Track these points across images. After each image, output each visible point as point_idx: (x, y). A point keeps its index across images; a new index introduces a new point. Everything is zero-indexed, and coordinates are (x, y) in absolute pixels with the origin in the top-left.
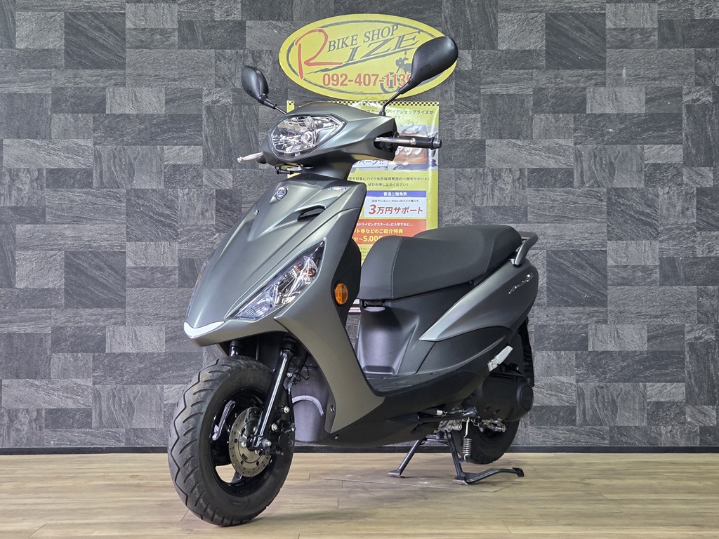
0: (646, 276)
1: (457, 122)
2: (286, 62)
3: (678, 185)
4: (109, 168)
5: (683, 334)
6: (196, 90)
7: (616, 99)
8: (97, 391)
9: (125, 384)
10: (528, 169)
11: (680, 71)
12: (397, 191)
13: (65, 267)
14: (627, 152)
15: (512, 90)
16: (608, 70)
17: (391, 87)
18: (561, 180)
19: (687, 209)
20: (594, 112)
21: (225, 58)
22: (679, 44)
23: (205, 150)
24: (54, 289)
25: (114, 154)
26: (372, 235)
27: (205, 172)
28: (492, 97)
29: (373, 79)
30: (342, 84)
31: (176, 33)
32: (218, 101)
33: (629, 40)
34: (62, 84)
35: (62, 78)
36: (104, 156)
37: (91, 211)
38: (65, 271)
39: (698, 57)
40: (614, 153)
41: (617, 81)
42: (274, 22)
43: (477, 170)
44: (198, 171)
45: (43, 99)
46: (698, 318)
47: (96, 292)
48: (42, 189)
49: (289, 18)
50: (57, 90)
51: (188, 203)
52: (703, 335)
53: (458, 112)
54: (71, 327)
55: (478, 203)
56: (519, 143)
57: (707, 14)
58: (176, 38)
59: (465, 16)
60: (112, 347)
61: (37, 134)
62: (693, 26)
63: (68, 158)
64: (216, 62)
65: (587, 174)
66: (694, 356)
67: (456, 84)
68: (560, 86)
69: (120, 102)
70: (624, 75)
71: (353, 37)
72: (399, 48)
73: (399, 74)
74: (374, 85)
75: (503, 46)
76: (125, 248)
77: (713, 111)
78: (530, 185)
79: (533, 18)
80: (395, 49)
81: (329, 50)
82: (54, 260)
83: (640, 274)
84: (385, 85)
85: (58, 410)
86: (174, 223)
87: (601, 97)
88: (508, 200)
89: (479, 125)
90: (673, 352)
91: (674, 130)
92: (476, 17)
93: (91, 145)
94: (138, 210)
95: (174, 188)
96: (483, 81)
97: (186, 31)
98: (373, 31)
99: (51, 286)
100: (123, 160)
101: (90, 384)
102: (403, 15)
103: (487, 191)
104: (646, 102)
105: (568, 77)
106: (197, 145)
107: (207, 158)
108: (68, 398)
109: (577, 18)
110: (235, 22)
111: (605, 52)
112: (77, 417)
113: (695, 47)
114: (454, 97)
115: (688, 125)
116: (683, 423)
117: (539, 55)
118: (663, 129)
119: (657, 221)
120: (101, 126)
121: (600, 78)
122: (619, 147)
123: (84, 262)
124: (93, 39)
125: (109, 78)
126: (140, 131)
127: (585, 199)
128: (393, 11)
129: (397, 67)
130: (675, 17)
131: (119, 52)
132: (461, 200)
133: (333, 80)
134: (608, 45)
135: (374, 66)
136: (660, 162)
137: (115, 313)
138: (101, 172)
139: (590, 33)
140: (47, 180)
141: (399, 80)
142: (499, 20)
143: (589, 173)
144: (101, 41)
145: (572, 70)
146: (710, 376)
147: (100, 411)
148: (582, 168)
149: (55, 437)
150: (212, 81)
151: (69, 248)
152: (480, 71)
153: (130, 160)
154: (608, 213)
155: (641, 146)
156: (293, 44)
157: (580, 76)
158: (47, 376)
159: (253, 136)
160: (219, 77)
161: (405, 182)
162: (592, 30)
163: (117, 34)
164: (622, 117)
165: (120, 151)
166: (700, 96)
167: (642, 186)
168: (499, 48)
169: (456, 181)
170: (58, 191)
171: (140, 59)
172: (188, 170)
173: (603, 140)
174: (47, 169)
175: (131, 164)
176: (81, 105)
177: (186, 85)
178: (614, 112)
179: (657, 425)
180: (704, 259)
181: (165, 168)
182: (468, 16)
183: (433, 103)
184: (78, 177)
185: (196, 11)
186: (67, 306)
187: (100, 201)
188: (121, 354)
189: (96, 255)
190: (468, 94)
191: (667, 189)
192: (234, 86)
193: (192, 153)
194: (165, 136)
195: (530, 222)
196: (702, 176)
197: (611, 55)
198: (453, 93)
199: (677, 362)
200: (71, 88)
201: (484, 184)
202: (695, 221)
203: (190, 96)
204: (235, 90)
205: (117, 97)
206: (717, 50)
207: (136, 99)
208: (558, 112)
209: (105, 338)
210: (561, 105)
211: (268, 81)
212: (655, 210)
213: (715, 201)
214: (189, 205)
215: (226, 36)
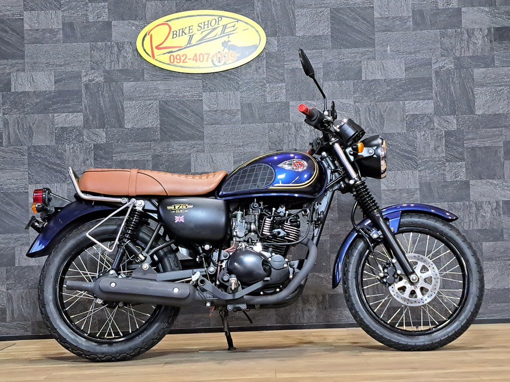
0: (410, 197)
1: (268, 90)
2: (142, 48)
3: (431, 129)
4: (15, 131)
6: (77, 72)
7: (384, 69)
8: (10, 294)
9: (30, 289)
11: (429, 47)
14: (391, 109)
16: (377, 48)
17: (219, 62)
19: (438, 147)
20: (368, 79)
21: (97, 48)
22: (428, 27)
23: (85, 116)
25: (18, 121)
27: (85, 132)
28: (293, 70)
29: (206, 57)
30: (183, 62)
31: (61, 32)
32: (93, 80)
33: (391, 25)
36: (11, 122)
37: (2, 163)
39: (442, 36)
40: (383, 107)
41: (384, 56)
42: (132, 21)
43: (284, 124)
44: (80, 131)
47: (7, 222)
49: (143, 18)
51: (73, 154)
53: (268, 82)
56: (314, 103)
57: (448, 5)
58: (61, 35)
59: (271, 12)
60: (20, 262)
62: (438, 13)
64: (91, 52)
65: (364, 124)
67: (267, 62)
68: (342, 60)
69: (22, 83)
70: (389, 51)
71: (189, 27)
72: (224, 33)
73: (224, 52)
74: (207, 61)
75: (299, 34)
76: (28, 189)
77: (454, 74)
79: (321, 12)
80: (221, 34)
81: (173, 38)
83: (405, 195)
84: (215, 61)
86: (63, 169)
87: (372, 68)
88: (307, 144)
89: (284, 91)
91: (426, 89)
92: (280, 13)
93: (1, 115)
94: (37, 161)
95: (63, 144)
96: (286, 59)
97: (68, 30)
98: (204, 22)
100: (24, 125)
101: (5, 290)
103: (292, 139)
104: (405, 70)
105: (348, 54)
106: (79, 112)
107: (86, 121)
109: (352, 11)
110: (104, 22)
111: (374, 34)
113: (440, 29)
114: (265, 71)
115: (437, 86)
118: (418, 89)
119: (416, 156)
120: (8, 101)
121: (371, 54)
122: (387, 103)
125: (13, 66)
126: (37, 103)
129: (223, 48)
130: (424, 7)
131: (19, 47)
132: (273, 146)
133: (177, 59)
134: (376, 30)
136: (417, 113)
137: (21, 237)
138: (9, 134)
139: (363, 21)
141: (225, 57)
142: (296, 15)
144: (6, 39)
145: (351, 48)
147: (13, 310)
148: (360, 119)
150: (88, 65)
152: (283, 52)
153: (29, 125)
155: (403, 102)
156: (146, 35)
157: (356, 53)
159: (119, 104)
160: (93, 62)
162: (364, 19)
163: (18, 34)
164: (388, 82)
165: (22, 119)
166: (445, 64)
167: (404, 131)
168: (297, 35)
169: (269, 132)
171: (35, 51)
172: (72, 130)
173: (375, 99)
175: (30, 127)
177: (69, 69)
178: (383, 78)
180: (452, 183)
181: (56, 130)
182: (274, 12)
185: (75, 15)
187: (7, 155)
188: (27, 267)
189: (6, 195)
190: (275, 69)
191: (423, 132)
192: (105, 68)
193: (75, 118)
194: (55, 107)
197: (379, 37)
198: (265, 69)
201: (290, 134)
202: (444, 155)
203: (72, 77)
204: (105, 71)
205: (19, 80)
206: (456, 31)
207: (33, 81)
208: (342, 80)
209: (15, 256)
210: (344, 74)
211: (130, 64)
212: (415, 148)
213: (459, 140)
214: (74, 156)
215: (97, 32)
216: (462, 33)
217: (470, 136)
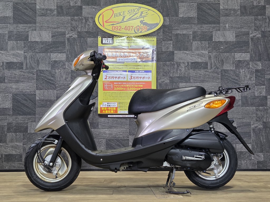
0: (236, 103)
1: (163, 44)
2: (98, 21)
3: (248, 68)
4: (30, 62)
5: (250, 125)
6: (63, 32)
7: (224, 36)
8: (25, 147)
10: (191, 62)
11: (248, 25)
12: (140, 71)
13: (13, 99)
14: (228, 56)
15: (185, 32)
16: (221, 25)
17: (138, 31)
18: (203, 66)
19: (252, 78)
20: (216, 41)
21: (74, 20)
22: (248, 15)
23: (67, 55)
24: (8, 108)
25: (32, 56)
26: (131, 87)
27: (67, 63)
28: (177, 35)
29: (131, 28)
30: (119, 30)
31: (56, 10)
32: (72, 36)
33: (229, 13)
34: (12, 30)
35: (12, 27)
36: (28, 57)
37: (23, 78)
38: (12, 101)
39: (255, 20)
40: (224, 56)
41: (225, 29)
42: (93, 6)
43: (171, 63)
44: (64, 63)
45: (4, 35)
46: (256, 119)
47: (24, 109)
48: (4, 70)
49: (99, 5)
50: (10, 32)
51: (60, 75)
52: (258, 126)
53: (164, 40)
54: (14, 123)
55: (171, 75)
56: (187, 52)
57: (259, 3)
58: (56, 12)
59: (166, 4)
60: (31, 130)
61: (2, 49)
62: (253, 8)
63: (14, 58)
64: (71, 21)
65: (213, 64)
66: (255, 134)
67: (163, 30)
68: (203, 31)
69: (34, 37)
70: (227, 27)
71: (123, 12)
72: (141, 16)
73: (141, 26)
74: (132, 30)
76: (36, 92)
77: (261, 40)
78: (191, 69)
79: (192, 5)
80: (139, 17)
81: (114, 17)
82: (8, 97)
84: (136, 30)
85: (9, 155)
86: (54, 83)
87: (218, 35)
88: (183, 74)
89: (172, 45)
90: (246, 132)
91: (246, 47)
92: (171, 5)
93: (23, 53)
94: (41, 78)
95: (55, 69)
96: (173, 29)
97: (59, 10)
98: (131, 10)
99: (7, 107)
100: (35, 59)
101: (22, 145)
102: (143, 4)
103: (175, 70)
104: (235, 37)
105: (206, 28)
106: (64, 53)
107: (67, 58)
108: (13, 150)
109: (209, 5)
110: (78, 6)
111: (220, 18)
112: (17, 157)
113: (254, 16)
114: (162, 35)
115: (252, 46)
116: (251, 160)
117: (195, 19)
118: (242, 47)
119: (240, 82)
120: (27, 46)
121: (218, 28)
122: (225, 54)
123: (20, 98)
124: (24, 13)
125: (30, 27)
126: (42, 48)
127: (212, 74)
128: (139, 2)
129: (140, 24)
130: (246, 5)
131: (34, 18)
132: (165, 74)
133: (116, 28)
134: (221, 15)
135: (132, 23)
136: (241, 60)
137: (32, 117)
138: (27, 63)
139: (214, 10)
140: (6, 66)
141: (141, 28)
142: (179, 6)
143: (214, 64)
144: (27, 13)
145: (207, 24)
146: (261, 142)
148: (211, 62)
149: (8, 165)
150: (70, 29)
151: (14, 92)
152: (172, 25)
153: (38, 59)
154: (221, 79)
155: (234, 53)
156: (100, 15)
157: (210, 27)
158: (5, 142)
159: (85, 50)
160: (72, 27)
161: (143, 67)
162: (215, 9)
163: (33, 11)
164: (226, 43)
165: (34, 55)
166: (256, 34)
167: (234, 69)
168: (180, 16)
169: (163, 67)
170: (10, 70)
171: (42, 20)
172: (60, 62)
173: (219, 51)
174: (6, 62)
175: (38, 60)
176: (19, 38)
177: (59, 30)
178: (223, 40)
179: (241, 160)
180: (258, 97)
181: (51, 62)
182: (168, 4)
183: (154, 37)
184: (18, 65)
185: (63, 2)
186: (13, 115)
187: (26, 74)
188: (34, 133)
189: (24, 95)
190: (167, 34)
191: (244, 70)
192: (78, 30)
193: (62, 56)
194: (51, 50)
195: (192, 83)
196: (257, 65)
197: (222, 19)
198: (162, 33)
199: (248, 136)
200: (15, 31)
201: (174, 68)
202: (255, 82)
203: (61, 34)
204: (78, 32)
205: (33, 35)
206: (263, 17)
207: (40, 36)
208: (202, 41)
209: (28, 127)
210: (203, 38)
211: (91, 29)
212: (239, 78)
213: (262, 74)
214: (60, 76)
215: (75, 11)
216: (266, 19)
217: (268, 73)
